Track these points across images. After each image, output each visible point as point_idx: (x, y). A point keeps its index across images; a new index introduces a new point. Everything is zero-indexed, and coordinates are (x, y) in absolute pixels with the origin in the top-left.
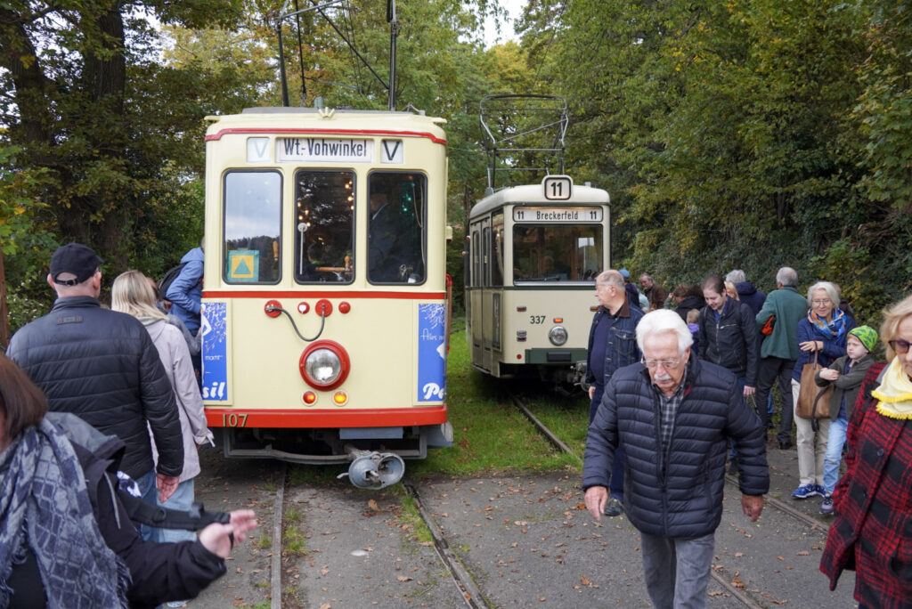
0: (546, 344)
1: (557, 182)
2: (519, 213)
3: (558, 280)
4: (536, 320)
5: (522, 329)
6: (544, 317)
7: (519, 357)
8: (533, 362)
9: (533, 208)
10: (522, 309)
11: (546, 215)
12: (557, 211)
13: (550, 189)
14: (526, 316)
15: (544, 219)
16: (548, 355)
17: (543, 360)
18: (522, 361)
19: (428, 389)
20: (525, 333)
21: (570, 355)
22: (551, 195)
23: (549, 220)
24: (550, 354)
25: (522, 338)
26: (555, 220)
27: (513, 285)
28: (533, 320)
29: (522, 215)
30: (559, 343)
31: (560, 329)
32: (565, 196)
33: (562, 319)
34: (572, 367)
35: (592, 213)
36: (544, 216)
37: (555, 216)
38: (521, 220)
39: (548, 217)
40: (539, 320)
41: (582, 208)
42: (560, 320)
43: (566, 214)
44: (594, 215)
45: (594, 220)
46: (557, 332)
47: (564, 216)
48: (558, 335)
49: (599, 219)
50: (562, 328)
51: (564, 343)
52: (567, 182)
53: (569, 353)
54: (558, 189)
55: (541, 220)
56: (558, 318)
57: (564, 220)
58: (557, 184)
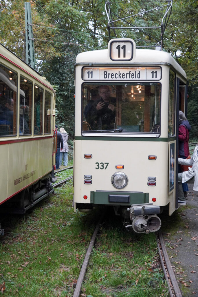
1: (122, 45)
2: (88, 73)
3: (120, 132)
4: (100, 166)
5: (88, 174)
6: (108, 164)
7: (85, 197)
8: (96, 202)
9: (101, 68)
10: (88, 157)
11: (112, 75)
12: (123, 71)
13: (115, 51)
14: (92, 161)
15: (110, 79)
16: (109, 197)
17: (105, 202)
18: (88, 201)
20: (91, 177)
21: (129, 198)
22: (115, 57)
23: (114, 79)
24: (111, 195)
25: (88, 181)
26: (120, 79)
27: (81, 136)
28: (98, 166)
29: (90, 75)
30: (119, 186)
31: (121, 175)
32: (128, 57)
33: (123, 166)
34: (128, 209)
35: (152, 72)
36: (110, 75)
37: (119, 76)
38: (90, 79)
39: (114, 76)
40: (103, 166)
41: (144, 68)
42: (121, 167)
43: (129, 74)
44: (155, 74)
45: (154, 78)
46: (119, 177)
47: (128, 75)
48: (120, 180)
49: (159, 77)
50: (123, 174)
51: (125, 186)
52: (130, 44)
53: (128, 196)
54: (122, 51)
55: (107, 79)
56: (119, 165)
57: (128, 79)
58: (121, 47)
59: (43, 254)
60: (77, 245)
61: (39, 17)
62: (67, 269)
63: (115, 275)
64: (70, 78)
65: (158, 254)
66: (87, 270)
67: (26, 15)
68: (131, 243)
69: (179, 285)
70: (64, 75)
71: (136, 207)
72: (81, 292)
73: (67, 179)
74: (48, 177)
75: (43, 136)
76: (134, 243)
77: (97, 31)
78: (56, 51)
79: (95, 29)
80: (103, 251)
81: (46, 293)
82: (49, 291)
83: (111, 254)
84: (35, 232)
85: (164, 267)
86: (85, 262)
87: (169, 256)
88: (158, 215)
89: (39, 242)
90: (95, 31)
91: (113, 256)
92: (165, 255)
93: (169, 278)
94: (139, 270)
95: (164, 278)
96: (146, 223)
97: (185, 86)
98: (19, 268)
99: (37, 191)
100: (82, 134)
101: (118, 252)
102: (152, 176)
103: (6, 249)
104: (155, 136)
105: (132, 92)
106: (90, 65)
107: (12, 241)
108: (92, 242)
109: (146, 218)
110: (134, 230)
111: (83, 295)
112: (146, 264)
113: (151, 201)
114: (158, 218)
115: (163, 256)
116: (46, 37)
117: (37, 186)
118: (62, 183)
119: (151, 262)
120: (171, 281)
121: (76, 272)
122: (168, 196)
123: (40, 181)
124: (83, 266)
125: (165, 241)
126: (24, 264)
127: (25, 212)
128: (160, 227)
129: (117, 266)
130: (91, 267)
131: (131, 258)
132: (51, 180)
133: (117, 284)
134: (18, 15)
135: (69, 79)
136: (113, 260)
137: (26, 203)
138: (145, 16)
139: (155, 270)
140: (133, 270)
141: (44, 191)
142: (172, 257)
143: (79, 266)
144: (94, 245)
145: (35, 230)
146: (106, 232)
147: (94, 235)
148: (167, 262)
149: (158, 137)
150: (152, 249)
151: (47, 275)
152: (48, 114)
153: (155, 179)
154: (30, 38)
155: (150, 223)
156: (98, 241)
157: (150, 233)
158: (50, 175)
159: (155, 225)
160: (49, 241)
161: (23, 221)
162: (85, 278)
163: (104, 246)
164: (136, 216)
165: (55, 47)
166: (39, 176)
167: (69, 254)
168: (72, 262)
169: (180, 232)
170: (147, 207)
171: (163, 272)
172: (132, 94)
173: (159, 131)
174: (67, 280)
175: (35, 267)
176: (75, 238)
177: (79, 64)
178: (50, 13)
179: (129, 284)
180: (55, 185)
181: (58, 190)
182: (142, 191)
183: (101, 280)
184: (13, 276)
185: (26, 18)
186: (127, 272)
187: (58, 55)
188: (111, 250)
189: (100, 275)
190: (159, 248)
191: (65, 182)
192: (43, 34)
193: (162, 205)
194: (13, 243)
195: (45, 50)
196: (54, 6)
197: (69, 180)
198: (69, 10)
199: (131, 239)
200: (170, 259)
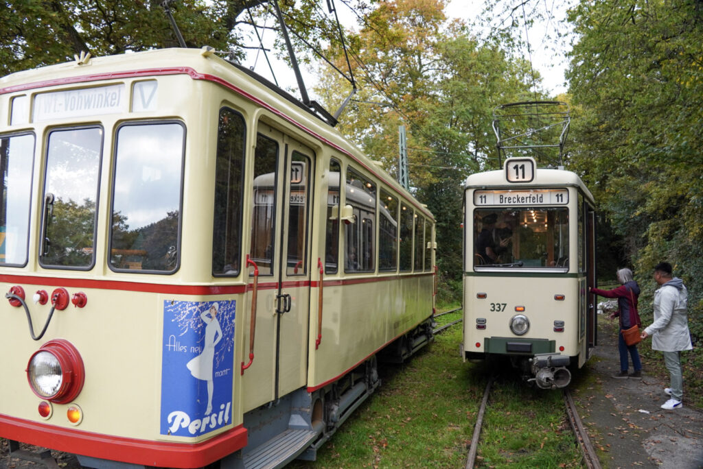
0: (507, 333)
1: (520, 164)
2: (481, 197)
3: (520, 266)
4: (496, 307)
5: (481, 317)
6: (505, 305)
7: (478, 345)
8: (491, 351)
9: (495, 191)
10: (482, 296)
11: (510, 199)
12: (521, 194)
13: (512, 172)
14: (487, 301)
15: (507, 203)
16: (507, 345)
17: (502, 350)
18: (481, 350)
19: (174, 418)
20: (484, 321)
21: (531, 346)
22: (512, 178)
23: (512, 203)
24: (509, 343)
25: (481, 325)
26: (519, 203)
27: (472, 271)
28: (494, 307)
29: (483, 199)
30: (520, 332)
31: (522, 318)
32: (528, 178)
33: (524, 308)
34: (531, 360)
35: (557, 196)
36: (507, 200)
37: (518, 200)
38: (483, 204)
39: (512, 201)
40: (499, 307)
41: (547, 190)
42: (522, 309)
43: (530, 197)
44: (560, 198)
45: (560, 202)
46: (518, 321)
47: (528, 199)
48: (520, 324)
49: (565, 201)
50: (524, 317)
51: (525, 333)
52: (530, 164)
53: (529, 344)
54: (520, 171)
55: (504, 203)
56: (520, 307)
57: (528, 203)
58: (519, 166)
59: (427, 409)
60: (466, 402)
61: (414, 140)
62: (456, 428)
63: (515, 436)
64: (449, 206)
65: (566, 413)
66: (481, 431)
67: (400, 140)
68: (532, 401)
69: (595, 450)
70: (442, 203)
71: (541, 357)
72: (477, 454)
73: (447, 325)
74: (427, 322)
75: (423, 273)
76: (536, 401)
77: (479, 154)
78: (433, 177)
79: (476, 152)
80: (497, 409)
81: (435, 452)
82: (437, 451)
83: (508, 413)
84: (415, 385)
85: (575, 429)
86: (479, 421)
87: (580, 416)
88: (567, 367)
89: (421, 396)
90: (476, 154)
91: (510, 414)
92: (575, 415)
93: (582, 441)
94: (543, 432)
95: (576, 442)
96: (553, 376)
97: (593, 212)
98: (400, 424)
99: (416, 337)
100: (474, 269)
101: (517, 410)
102: (560, 319)
103: (384, 402)
104: (563, 272)
105: (526, 221)
106: (483, 188)
107: (389, 394)
108: (485, 398)
109: (553, 370)
110: (538, 385)
111: (479, 457)
112: (552, 425)
113: (557, 350)
114: (567, 370)
115: (573, 416)
116: (422, 161)
117: (416, 332)
118: (442, 330)
119: (558, 422)
120: (584, 445)
121: (469, 432)
122: (579, 344)
123: (419, 326)
124: (477, 425)
125: (574, 400)
126: (405, 420)
127: (402, 362)
128: (569, 381)
129: (517, 427)
130: (486, 427)
131: (533, 418)
132: (431, 325)
133: (519, 448)
134: (391, 140)
135: (447, 208)
136: (512, 420)
137: (404, 352)
138: (534, 136)
139: (563, 433)
140: (537, 432)
141: (423, 338)
142: (583, 417)
143: (472, 426)
144: (487, 401)
145: (415, 383)
146: (501, 387)
147: (487, 390)
148: (578, 424)
149: (566, 273)
150: (558, 408)
151: (434, 434)
152: (428, 247)
153: (562, 323)
154: (405, 163)
155: (557, 377)
156: (492, 398)
157: (557, 388)
158: (430, 320)
159: (563, 379)
160: (433, 395)
161: (401, 373)
162: (480, 439)
163: (499, 404)
164: (540, 368)
165: (432, 173)
166: (419, 320)
167: (458, 411)
168: (463, 420)
169: (591, 388)
170: (554, 357)
171: (574, 434)
172: (525, 223)
173: (567, 265)
174: (459, 440)
175: (419, 423)
176: (463, 394)
177: (469, 188)
178: (426, 136)
179: (533, 447)
180: (434, 331)
181: (438, 338)
182: (547, 338)
183: (499, 442)
184: (394, 432)
185: (400, 142)
186: (529, 434)
187: (435, 181)
188: (508, 408)
189: (497, 436)
190: (567, 407)
191: (446, 328)
192: (419, 158)
193: (571, 355)
194: (390, 395)
195: (421, 176)
196: (430, 129)
197: (450, 327)
198: (447, 132)
199: (531, 396)
200: (582, 420)
